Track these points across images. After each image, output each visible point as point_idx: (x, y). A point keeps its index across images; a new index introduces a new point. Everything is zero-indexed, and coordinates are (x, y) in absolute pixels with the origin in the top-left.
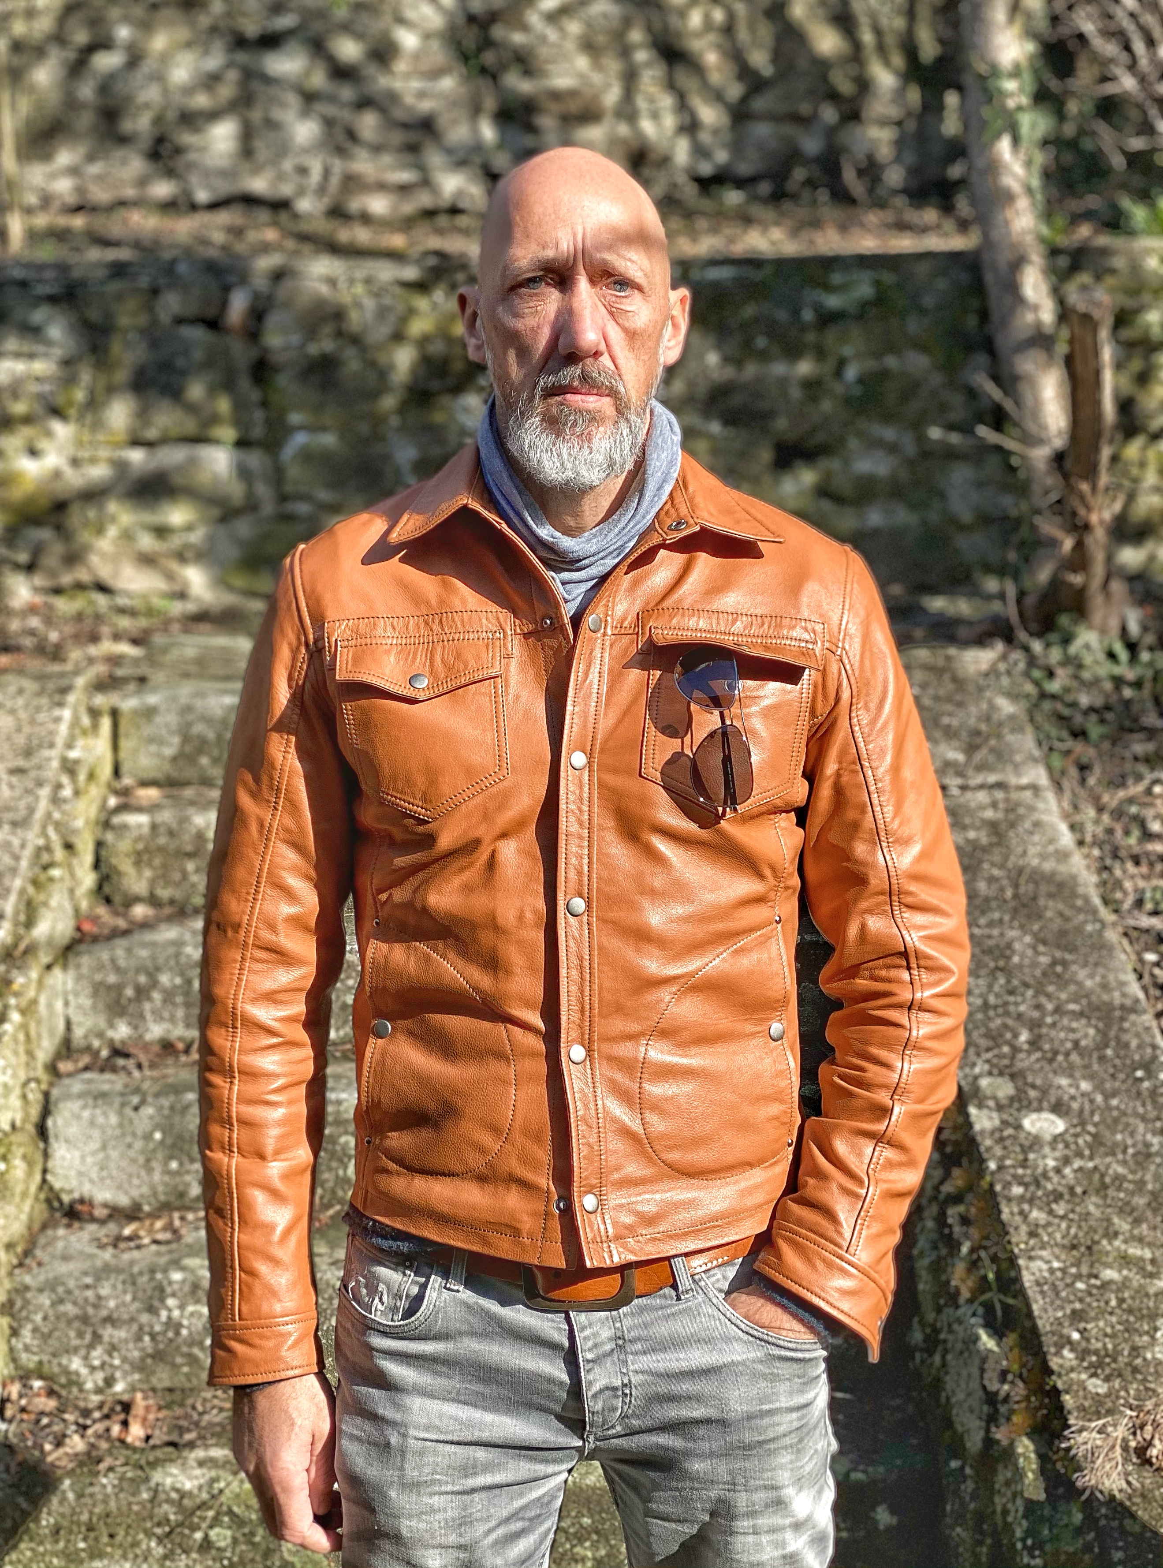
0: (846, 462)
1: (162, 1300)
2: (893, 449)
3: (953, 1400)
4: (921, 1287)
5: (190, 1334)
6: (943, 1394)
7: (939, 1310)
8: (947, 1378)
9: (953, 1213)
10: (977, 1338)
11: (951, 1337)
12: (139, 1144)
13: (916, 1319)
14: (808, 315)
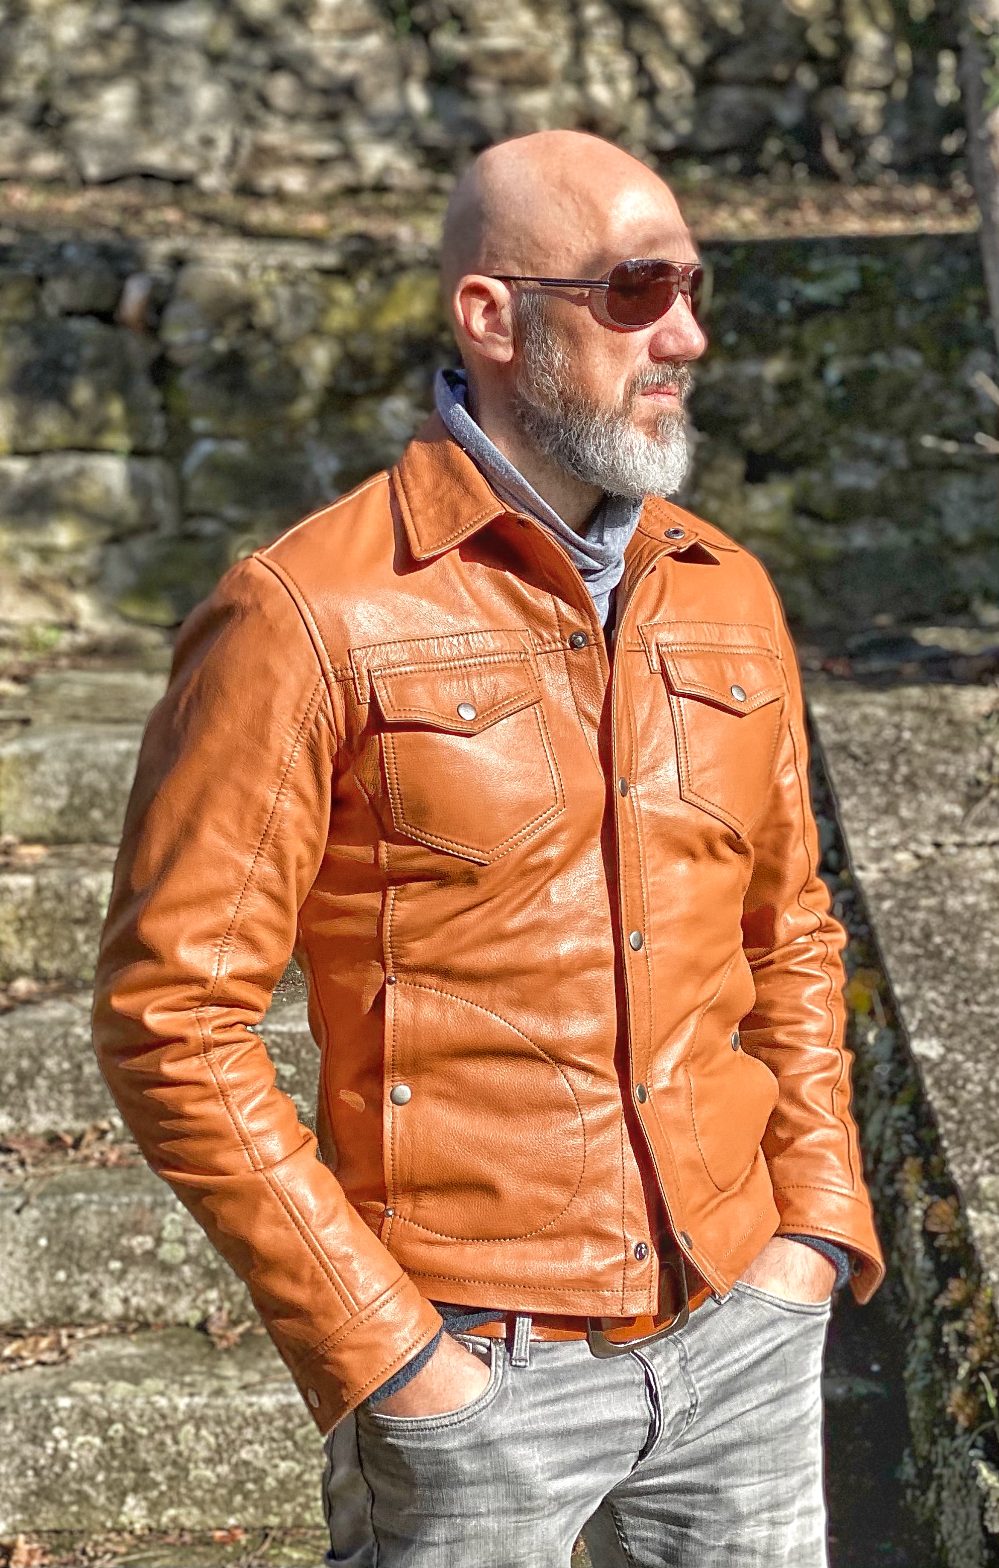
0: (828, 476)
1: (48, 1430)
2: (881, 459)
3: (949, 1544)
4: (913, 1414)
5: (80, 1467)
6: (938, 1537)
7: (934, 1442)
8: (943, 1518)
9: (949, 1330)
10: (976, 1474)
11: (946, 1472)
12: (21, 1252)
13: (907, 1452)
14: (784, 307)
